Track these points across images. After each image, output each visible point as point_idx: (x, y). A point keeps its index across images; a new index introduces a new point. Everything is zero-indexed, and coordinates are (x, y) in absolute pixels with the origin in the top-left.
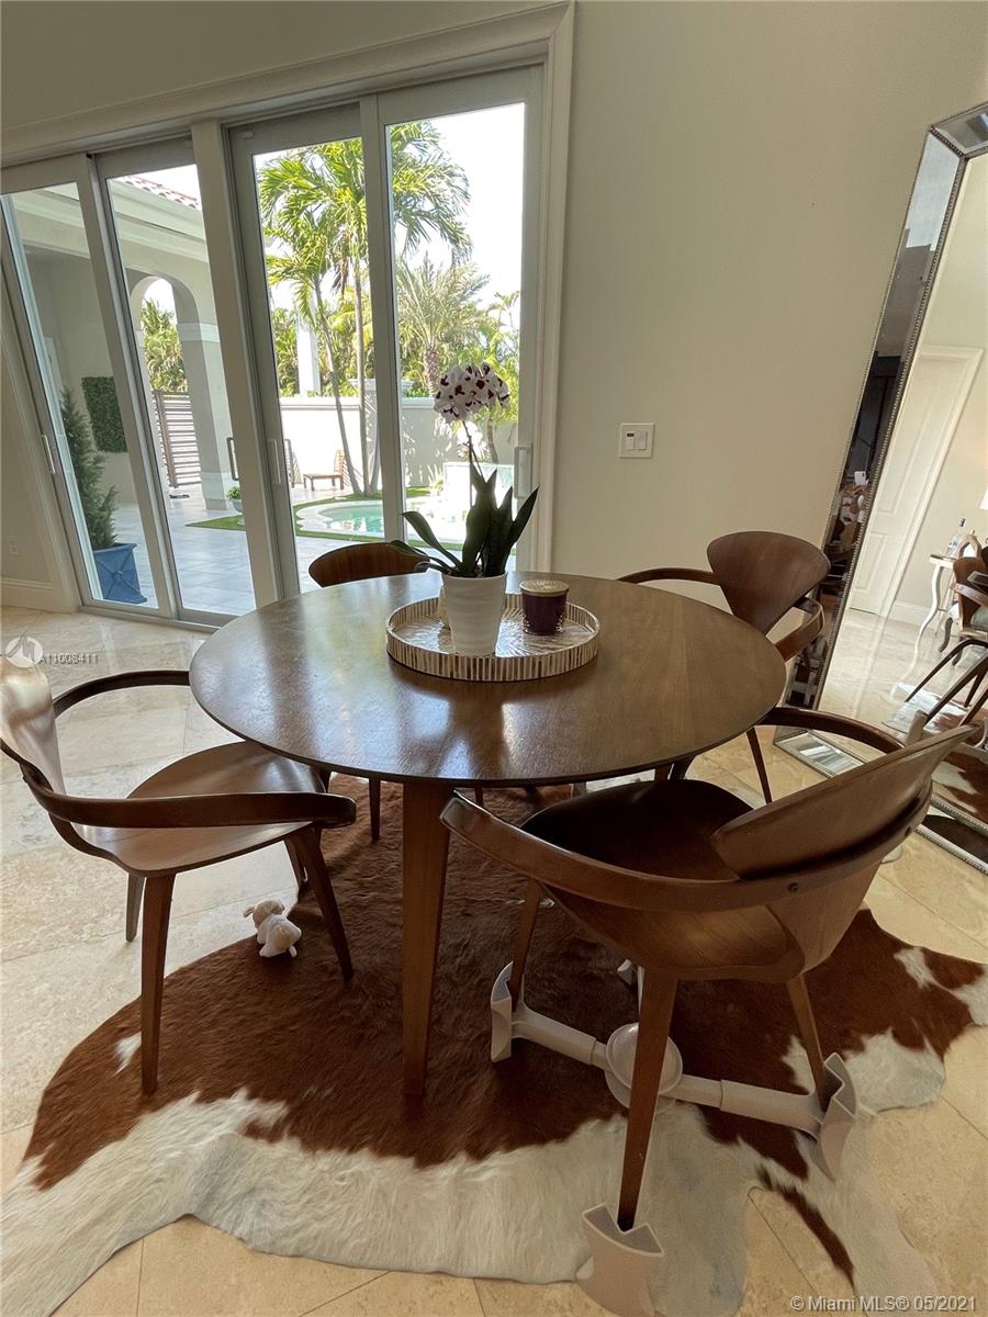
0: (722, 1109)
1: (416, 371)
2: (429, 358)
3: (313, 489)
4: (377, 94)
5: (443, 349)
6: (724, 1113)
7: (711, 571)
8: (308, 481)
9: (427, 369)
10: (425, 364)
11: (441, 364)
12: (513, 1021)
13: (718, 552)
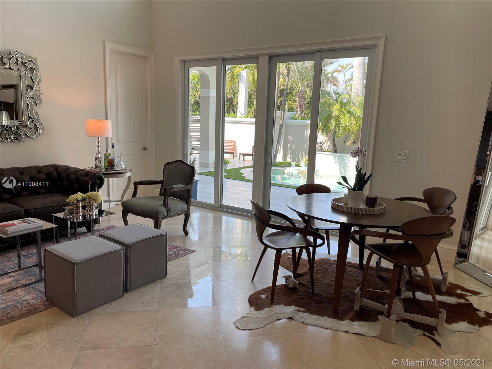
0: (414, 320)
1: (291, 102)
2: (299, 96)
3: (244, 160)
4: (321, 51)
5: (306, 91)
6: (414, 321)
7: (424, 199)
8: (242, 157)
9: (298, 102)
10: (297, 99)
11: (305, 99)
12: (361, 299)
13: (425, 193)
